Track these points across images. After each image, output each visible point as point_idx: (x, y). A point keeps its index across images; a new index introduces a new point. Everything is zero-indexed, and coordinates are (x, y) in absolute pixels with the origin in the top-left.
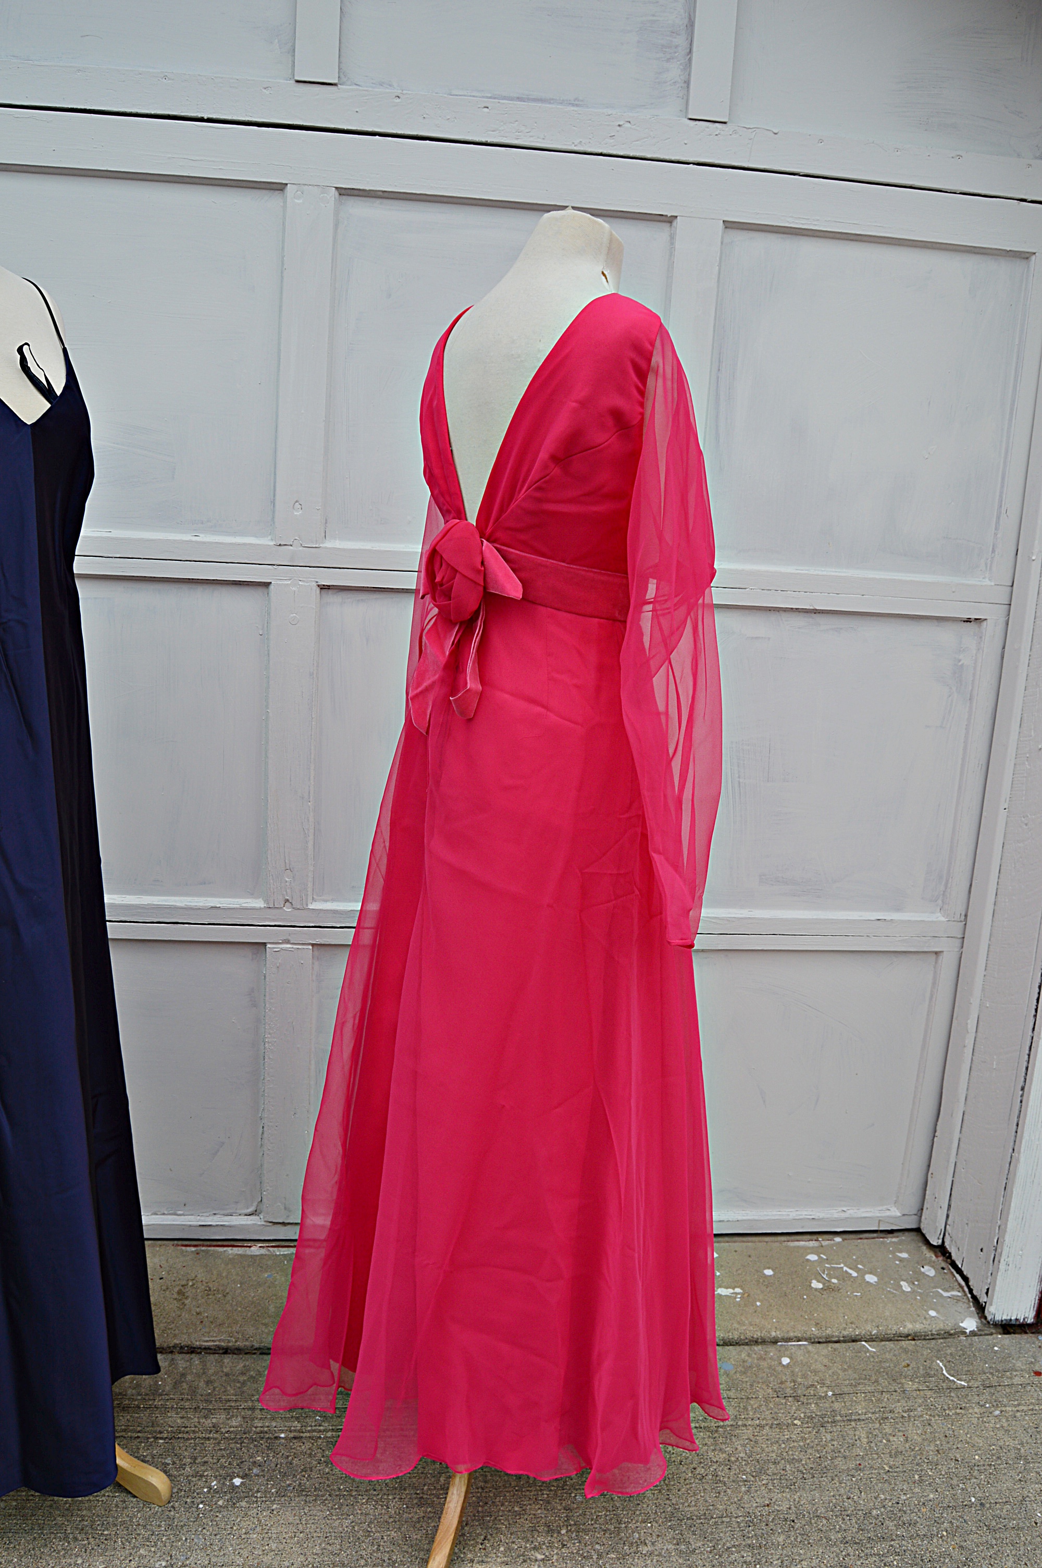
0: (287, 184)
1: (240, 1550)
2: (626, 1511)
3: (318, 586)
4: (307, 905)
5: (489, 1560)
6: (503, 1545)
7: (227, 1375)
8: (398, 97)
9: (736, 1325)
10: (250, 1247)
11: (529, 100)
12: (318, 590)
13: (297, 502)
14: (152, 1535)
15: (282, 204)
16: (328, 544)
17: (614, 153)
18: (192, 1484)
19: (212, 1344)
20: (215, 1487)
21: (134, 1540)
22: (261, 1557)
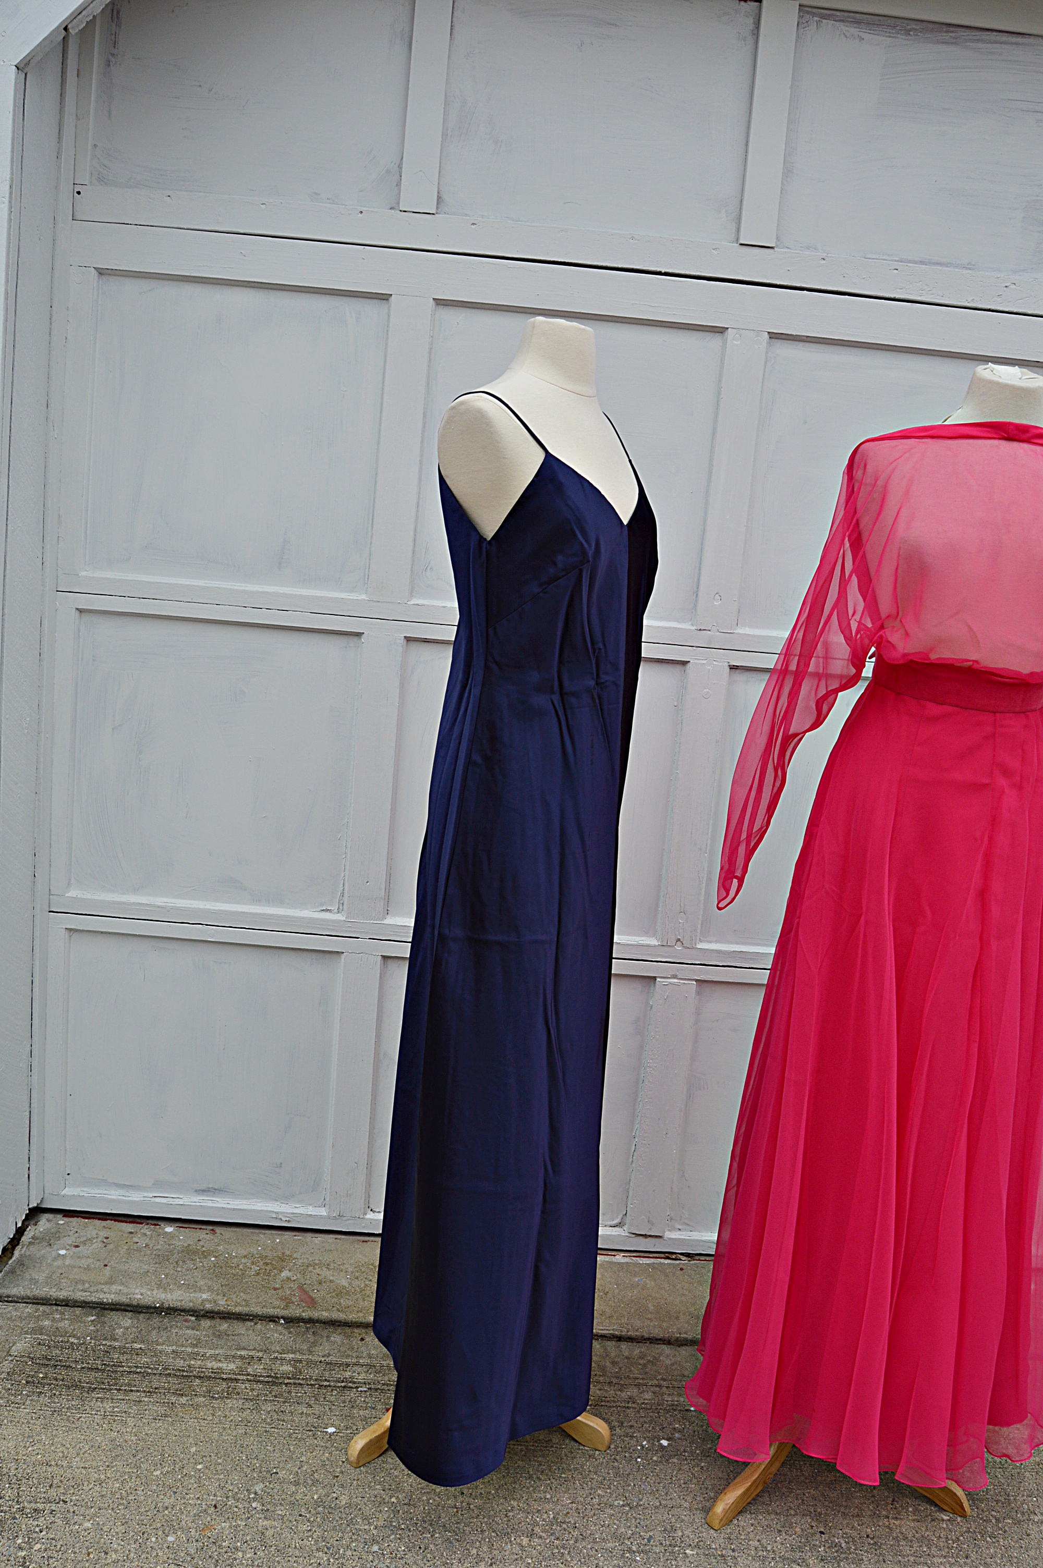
0: (728, 328)
1: (684, 1497)
2: (1011, 1486)
4: (696, 945)
5: (902, 1517)
6: (911, 1507)
7: (627, 1358)
8: (824, 259)
10: (614, 1256)
11: (929, 263)
12: (729, 669)
13: (716, 593)
14: (604, 1480)
15: (721, 344)
16: (740, 630)
17: (1001, 309)
18: (626, 1443)
19: (607, 1332)
20: (647, 1446)
21: (590, 1483)
22: (704, 1502)
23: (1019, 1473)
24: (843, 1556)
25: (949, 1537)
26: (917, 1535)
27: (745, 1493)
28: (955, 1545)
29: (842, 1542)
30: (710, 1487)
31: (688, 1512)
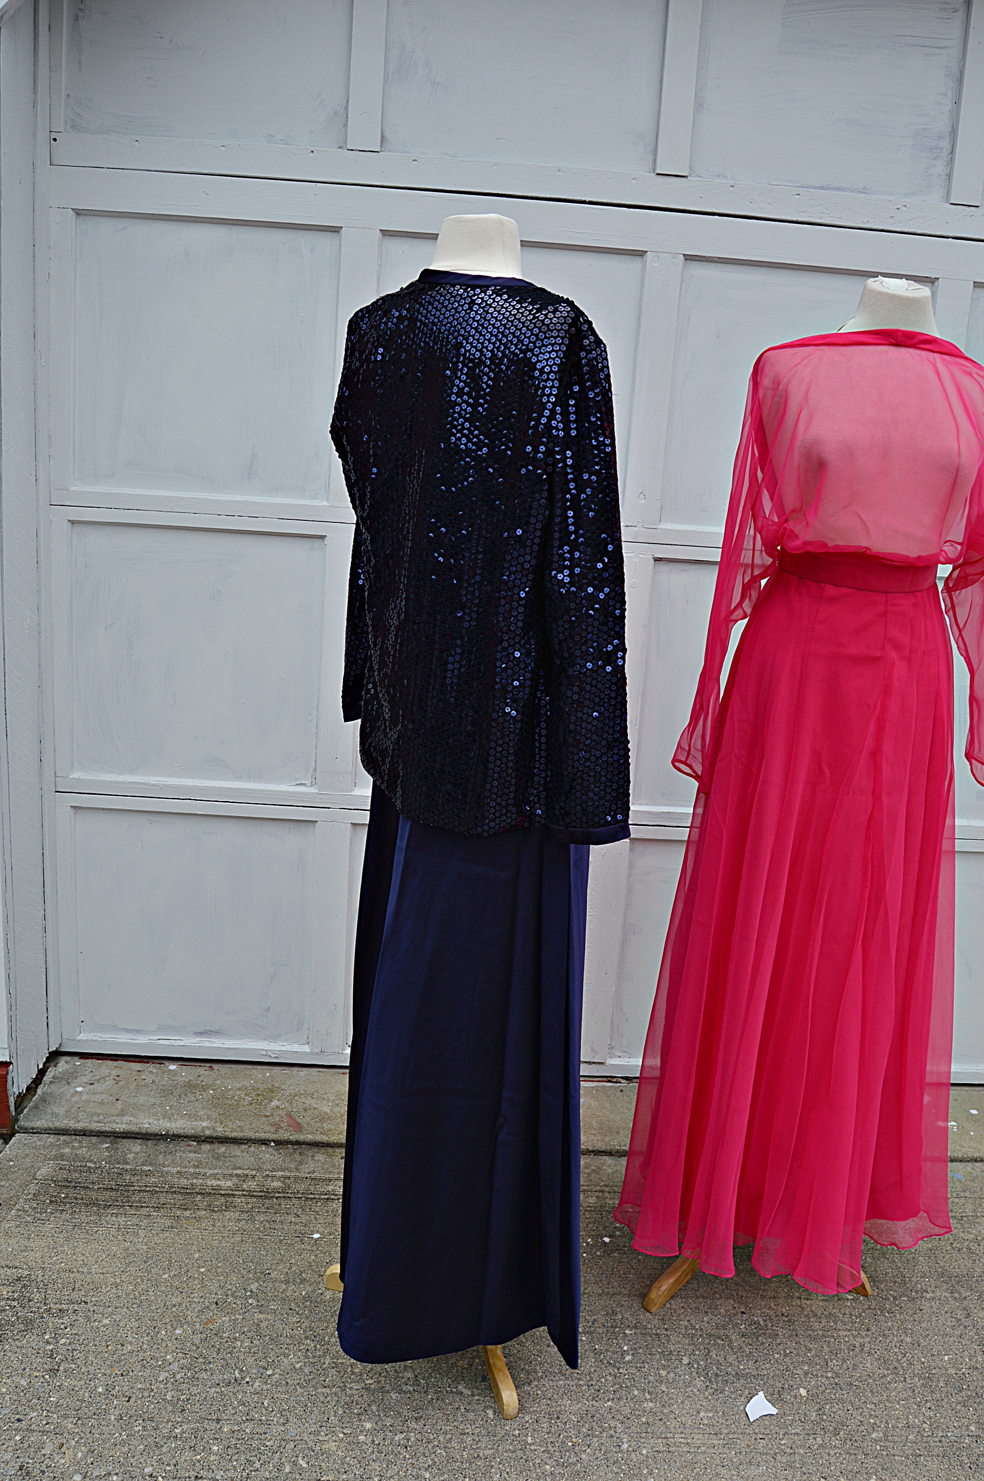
0: (647, 252)
1: (624, 1285)
2: (907, 1269)
3: (654, 558)
8: (733, 186)
9: (958, 1147)
11: (828, 188)
12: (654, 561)
13: (642, 493)
15: (641, 267)
16: (663, 526)
17: (893, 229)
20: (591, 1243)
22: (641, 1290)
23: (913, 1258)
24: (761, 1332)
25: (853, 1313)
26: (825, 1313)
27: (676, 1281)
28: (858, 1320)
29: (761, 1320)
30: (646, 1276)
31: (627, 1298)
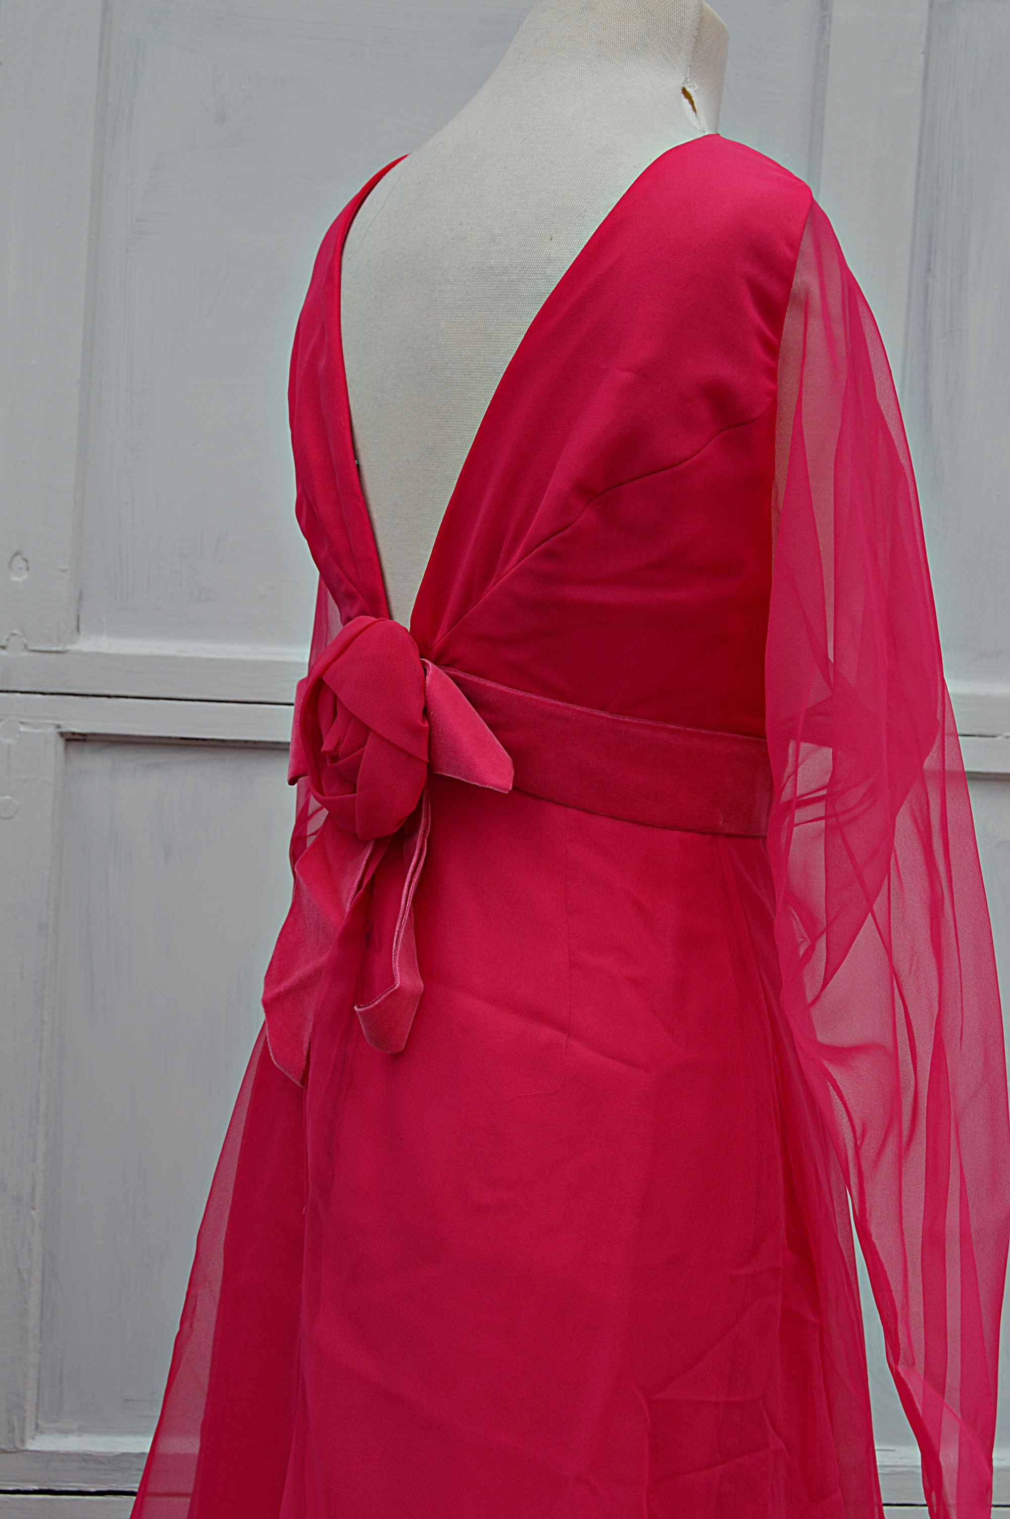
3: (62, 734)
4: (23, 1442)
12: (61, 743)
13: (17, 554)
16: (86, 645)
